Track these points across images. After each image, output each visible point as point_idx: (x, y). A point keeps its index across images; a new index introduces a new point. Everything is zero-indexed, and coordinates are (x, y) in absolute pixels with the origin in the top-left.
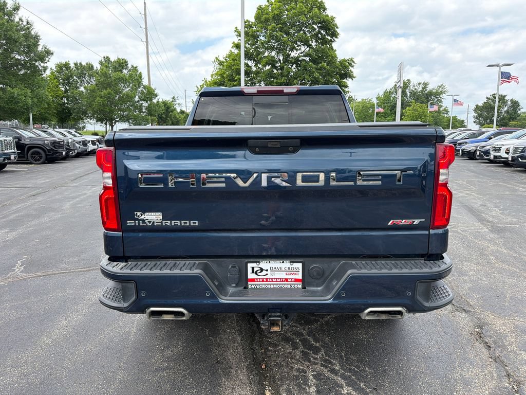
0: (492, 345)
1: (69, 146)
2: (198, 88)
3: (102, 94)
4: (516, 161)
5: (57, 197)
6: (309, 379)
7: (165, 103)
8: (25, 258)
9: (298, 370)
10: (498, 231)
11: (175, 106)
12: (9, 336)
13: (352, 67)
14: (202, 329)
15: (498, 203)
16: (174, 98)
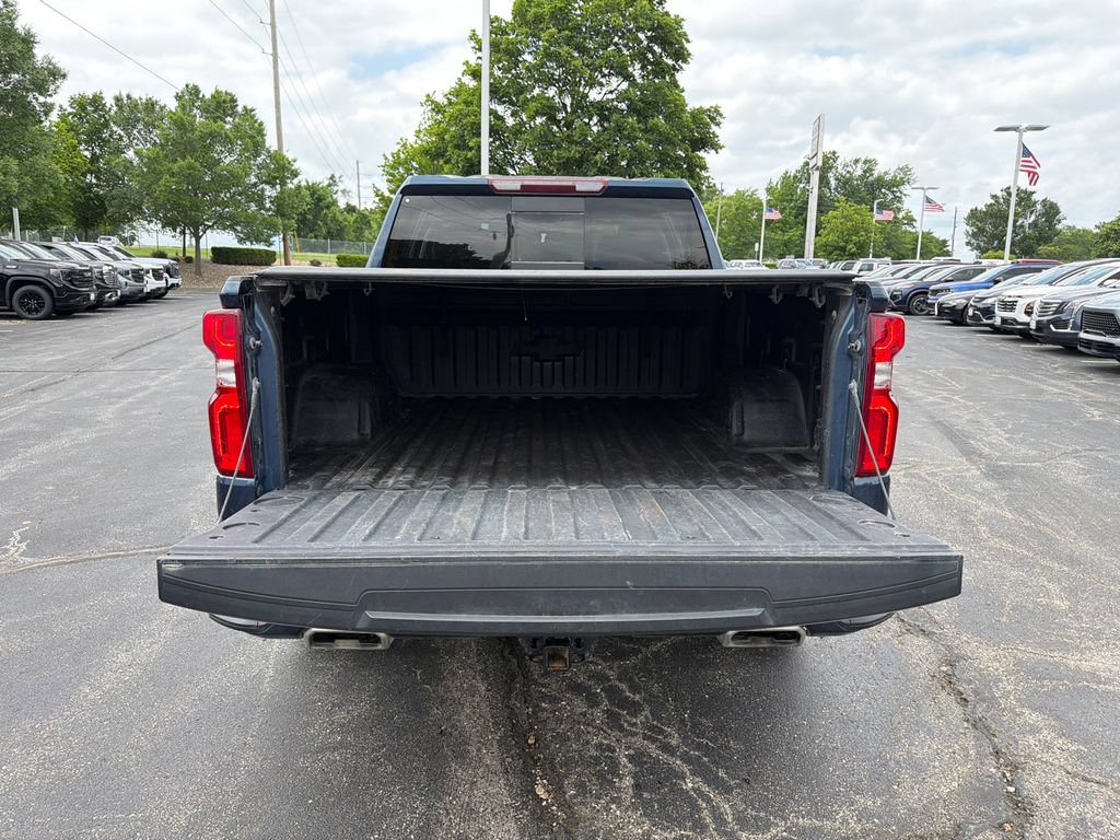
0: (971, 698)
1: (102, 280)
2: (386, 159)
3: (175, 167)
4: (1045, 330)
5: (84, 393)
6: (620, 763)
7: (313, 190)
8: (27, 525)
9: (599, 746)
10: (1000, 474)
11: (335, 196)
12: (11, 685)
13: (718, 124)
14: (409, 669)
15: (1004, 417)
16: (332, 177)
